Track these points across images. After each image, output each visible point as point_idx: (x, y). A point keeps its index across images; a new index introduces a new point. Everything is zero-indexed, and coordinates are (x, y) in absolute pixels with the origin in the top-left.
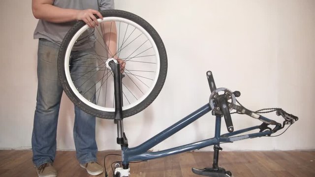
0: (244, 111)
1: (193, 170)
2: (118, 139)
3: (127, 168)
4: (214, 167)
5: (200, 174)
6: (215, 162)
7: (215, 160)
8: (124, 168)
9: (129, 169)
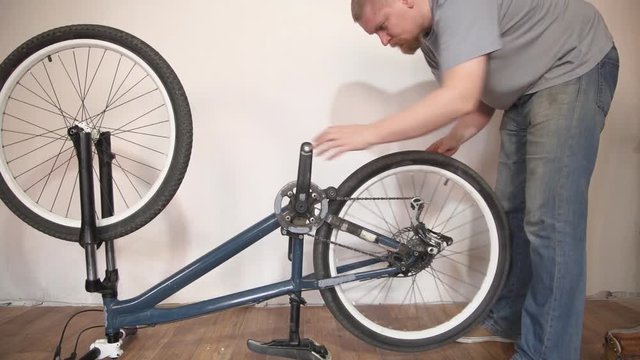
0: (345, 226)
1: (248, 344)
2: (88, 282)
3: (117, 341)
4: (291, 339)
5: (263, 352)
6: (293, 329)
7: (294, 324)
8: (110, 342)
9: (121, 342)
